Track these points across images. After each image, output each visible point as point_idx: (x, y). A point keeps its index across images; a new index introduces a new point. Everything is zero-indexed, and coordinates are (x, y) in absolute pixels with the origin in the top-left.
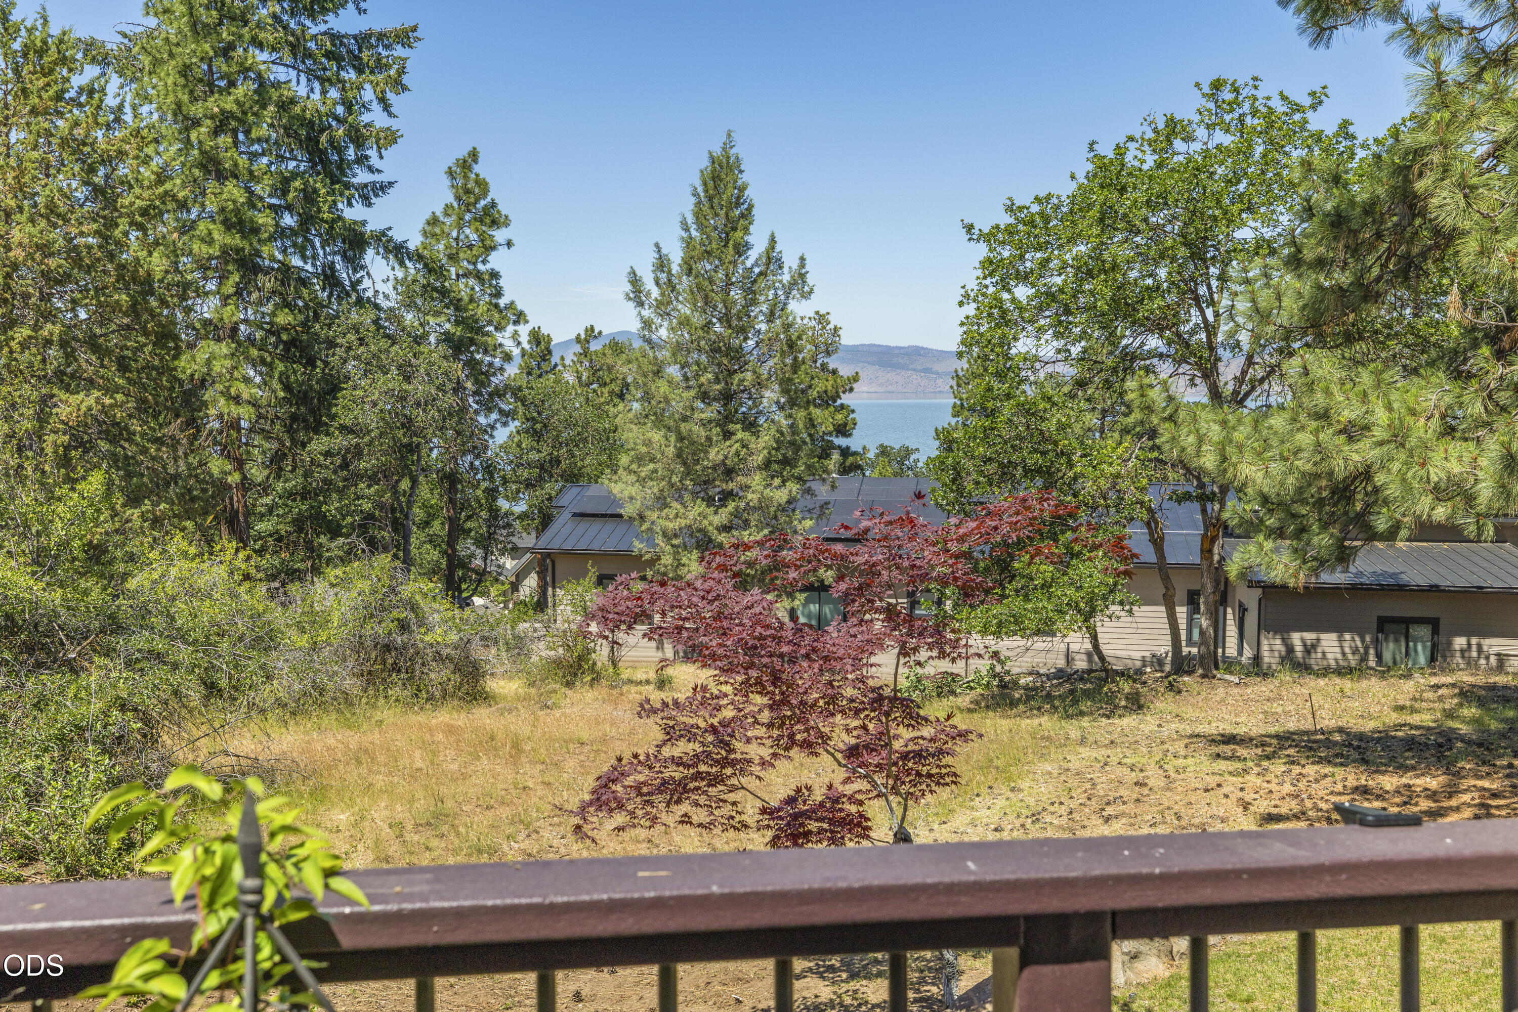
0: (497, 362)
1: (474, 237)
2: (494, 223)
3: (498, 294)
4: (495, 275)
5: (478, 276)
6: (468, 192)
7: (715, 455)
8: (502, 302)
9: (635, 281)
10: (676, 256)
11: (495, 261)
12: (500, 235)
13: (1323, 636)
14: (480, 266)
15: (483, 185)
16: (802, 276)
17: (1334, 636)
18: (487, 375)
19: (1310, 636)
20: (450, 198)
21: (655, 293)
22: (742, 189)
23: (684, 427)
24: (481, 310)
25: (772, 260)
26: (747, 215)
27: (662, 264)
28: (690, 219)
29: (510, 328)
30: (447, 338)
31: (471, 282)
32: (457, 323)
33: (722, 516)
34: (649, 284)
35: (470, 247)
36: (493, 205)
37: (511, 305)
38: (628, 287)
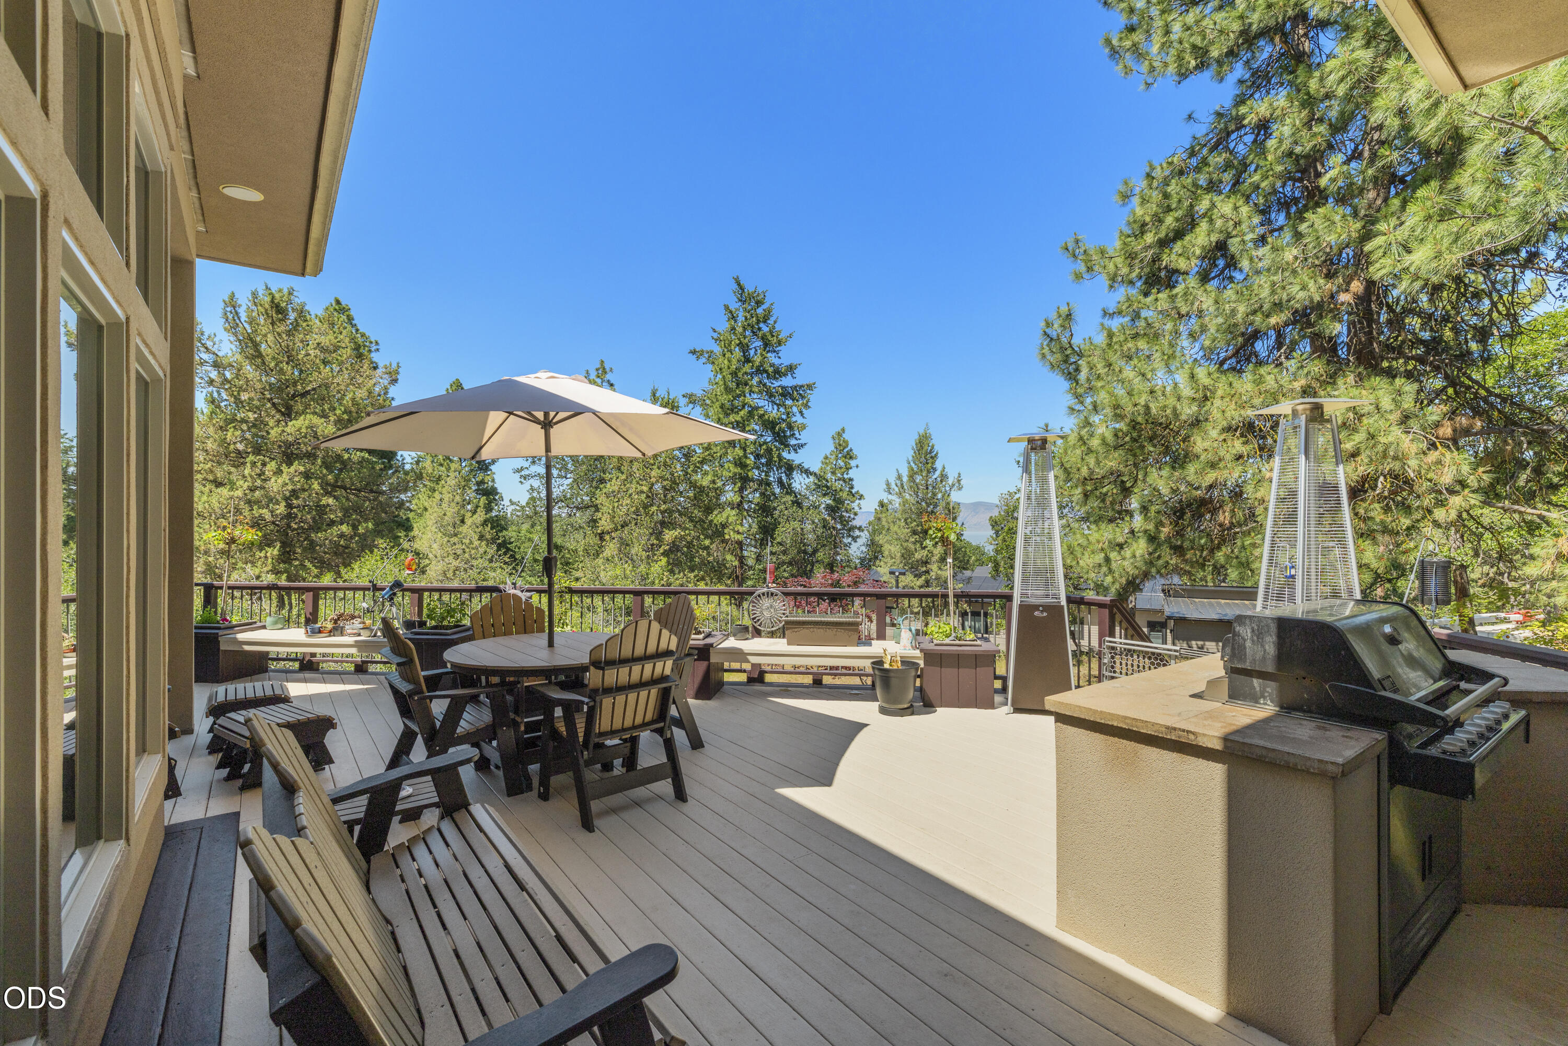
0: (852, 516)
1: (842, 464)
2: (851, 458)
3: (852, 488)
4: (851, 480)
5: (844, 480)
6: (840, 445)
7: (917, 556)
8: (854, 491)
9: (888, 484)
10: (905, 474)
11: (852, 474)
12: (853, 463)
13: (1207, 643)
14: (845, 476)
15: (846, 442)
16: (959, 481)
17: (1214, 644)
18: (848, 522)
19: (1200, 643)
20: (833, 448)
21: (897, 489)
22: (933, 447)
23: (905, 544)
24: (844, 495)
25: (944, 477)
26: (934, 458)
27: (899, 477)
28: (910, 458)
29: (857, 502)
30: (828, 507)
31: (841, 482)
32: (834, 500)
33: (921, 581)
34: (893, 486)
35: (841, 468)
36: (851, 450)
37: (857, 492)
38: (885, 486)
